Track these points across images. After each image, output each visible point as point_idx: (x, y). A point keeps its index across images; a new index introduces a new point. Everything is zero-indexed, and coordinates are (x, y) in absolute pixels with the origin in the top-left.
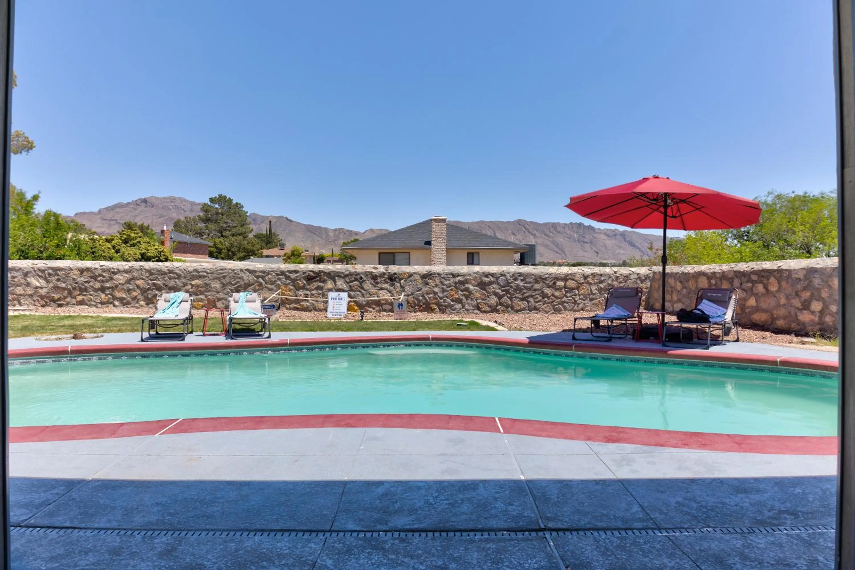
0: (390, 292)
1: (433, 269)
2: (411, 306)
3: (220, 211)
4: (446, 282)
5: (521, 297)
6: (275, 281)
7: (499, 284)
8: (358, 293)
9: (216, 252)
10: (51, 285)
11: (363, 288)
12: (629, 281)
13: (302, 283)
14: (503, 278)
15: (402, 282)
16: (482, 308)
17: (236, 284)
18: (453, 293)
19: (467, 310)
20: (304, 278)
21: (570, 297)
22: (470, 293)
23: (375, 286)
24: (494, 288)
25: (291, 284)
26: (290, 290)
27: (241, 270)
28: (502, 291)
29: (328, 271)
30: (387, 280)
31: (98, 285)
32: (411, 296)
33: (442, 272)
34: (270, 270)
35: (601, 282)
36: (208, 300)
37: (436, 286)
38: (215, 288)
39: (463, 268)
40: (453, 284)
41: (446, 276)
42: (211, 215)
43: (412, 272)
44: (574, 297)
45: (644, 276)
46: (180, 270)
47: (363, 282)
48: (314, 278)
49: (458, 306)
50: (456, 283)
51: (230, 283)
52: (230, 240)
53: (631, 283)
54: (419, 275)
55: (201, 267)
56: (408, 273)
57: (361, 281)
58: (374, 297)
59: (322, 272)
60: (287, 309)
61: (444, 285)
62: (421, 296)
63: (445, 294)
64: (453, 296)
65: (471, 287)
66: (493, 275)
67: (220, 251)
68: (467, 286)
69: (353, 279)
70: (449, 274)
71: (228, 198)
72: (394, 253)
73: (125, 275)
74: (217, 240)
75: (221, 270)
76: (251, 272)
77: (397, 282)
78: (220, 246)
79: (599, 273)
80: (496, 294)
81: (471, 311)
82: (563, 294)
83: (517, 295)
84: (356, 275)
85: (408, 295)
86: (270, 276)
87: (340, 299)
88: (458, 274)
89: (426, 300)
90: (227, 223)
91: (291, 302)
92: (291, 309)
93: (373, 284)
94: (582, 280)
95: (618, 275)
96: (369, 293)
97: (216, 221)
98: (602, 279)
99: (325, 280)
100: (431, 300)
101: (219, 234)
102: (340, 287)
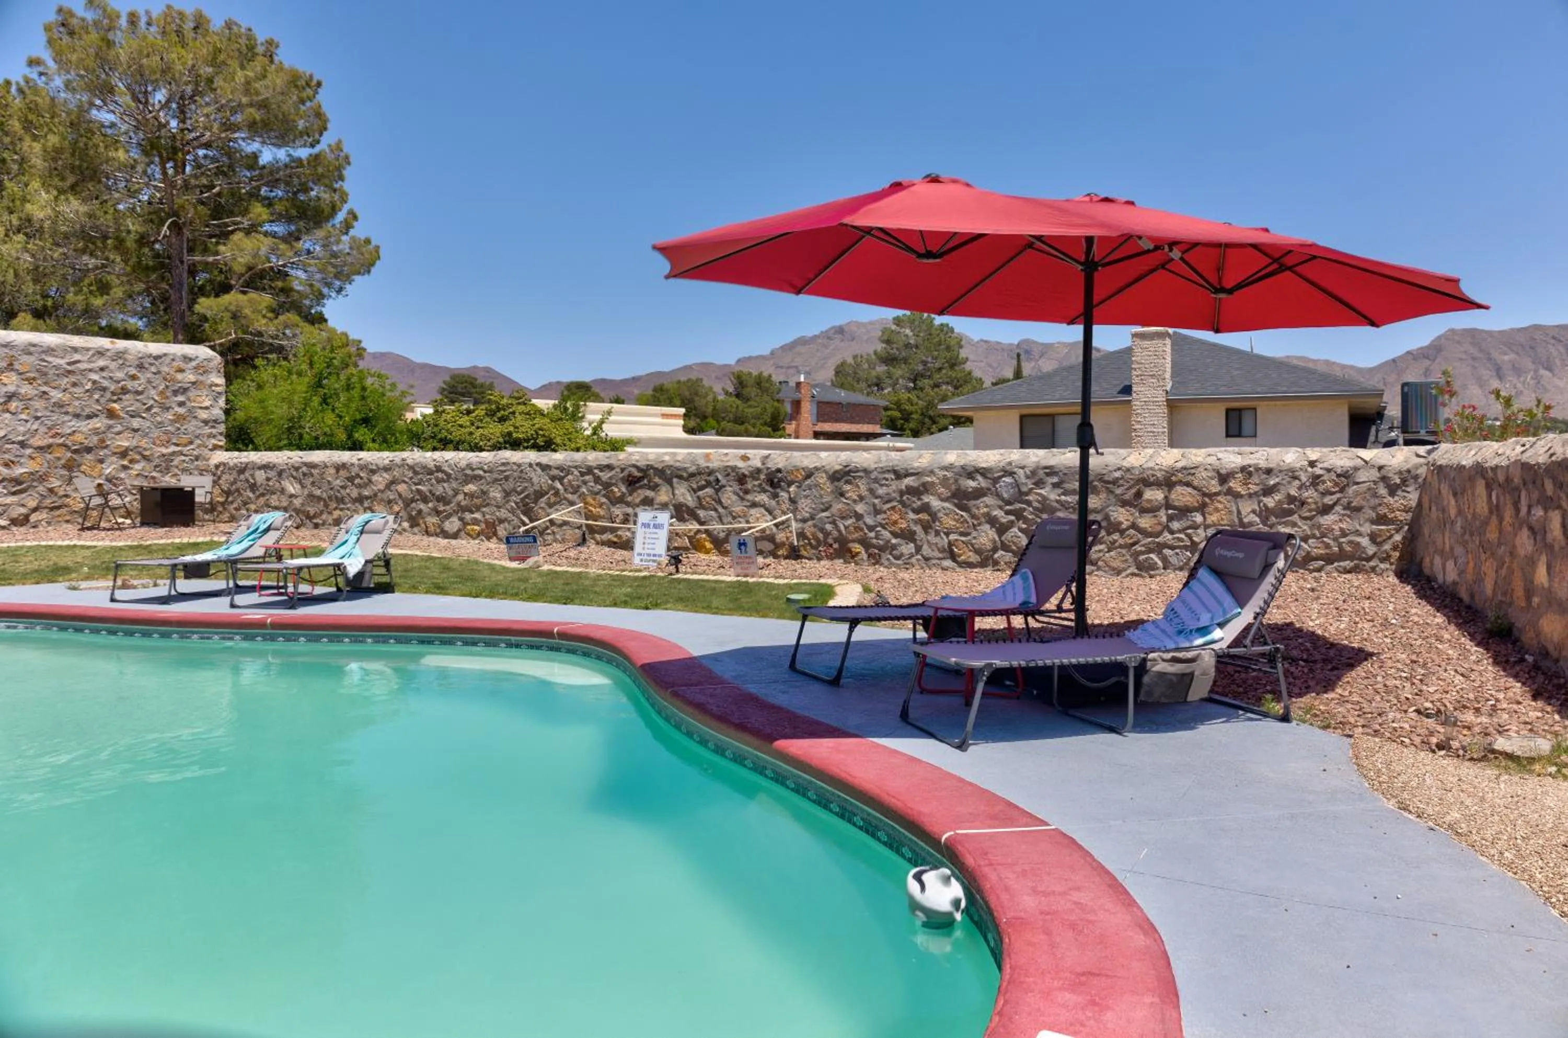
0: (770, 512)
1: (855, 460)
2: (810, 544)
4: (881, 491)
6: (579, 487)
7: (998, 496)
8: (712, 513)
10: (306, 492)
11: (719, 502)
12: (1352, 490)
13: (620, 490)
14: (1008, 480)
15: (792, 489)
16: (960, 556)
17: (522, 492)
18: (895, 517)
19: (927, 559)
20: (622, 479)
21: (1180, 531)
22: (934, 516)
23: (742, 499)
24: (987, 506)
25: (603, 492)
26: (601, 505)
27: (531, 465)
28: (1008, 513)
29: (660, 466)
30: (764, 485)
31: (355, 493)
32: (810, 523)
33: (873, 466)
34: (571, 464)
35: (1268, 491)
36: (486, 522)
37: (861, 498)
38: (495, 498)
39: (920, 456)
40: (897, 496)
41: (881, 476)
42: (897, 350)
43: (812, 466)
44: (1189, 531)
45: (1400, 473)
46: (450, 466)
47: (720, 489)
48: (640, 479)
49: (908, 549)
50: (902, 493)
51: (514, 490)
52: (927, 395)
53: (1357, 494)
54: (826, 472)
55: (477, 459)
56: (803, 469)
57: (718, 488)
58: (740, 522)
59: (652, 466)
60: (598, 543)
61: (876, 498)
62: (830, 523)
63: (880, 518)
64: (895, 523)
65: (935, 503)
66: (984, 472)
68: (926, 499)
69: (703, 483)
70: (889, 471)
71: (925, 315)
72: (1052, 416)
73: (385, 475)
74: (905, 396)
75: (503, 464)
76: (545, 468)
77: (783, 490)
78: (907, 408)
79: (1263, 464)
80: (992, 521)
81: (934, 562)
82: (1159, 524)
84: (710, 474)
85: (804, 521)
86: (570, 477)
87: (655, 526)
88: (907, 470)
89: (839, 531)
90: (925, 363)
91: (604, 530)
92: (603, 543)
93: (738, 495)
94: (1214, 486)
95: (1318, 471)
96: (731, 513)
97: (905, 361)
98: (1272, 483)
99: (657, 485)
100: (850, 533)
101: (912, 385)
102: (681, 499)
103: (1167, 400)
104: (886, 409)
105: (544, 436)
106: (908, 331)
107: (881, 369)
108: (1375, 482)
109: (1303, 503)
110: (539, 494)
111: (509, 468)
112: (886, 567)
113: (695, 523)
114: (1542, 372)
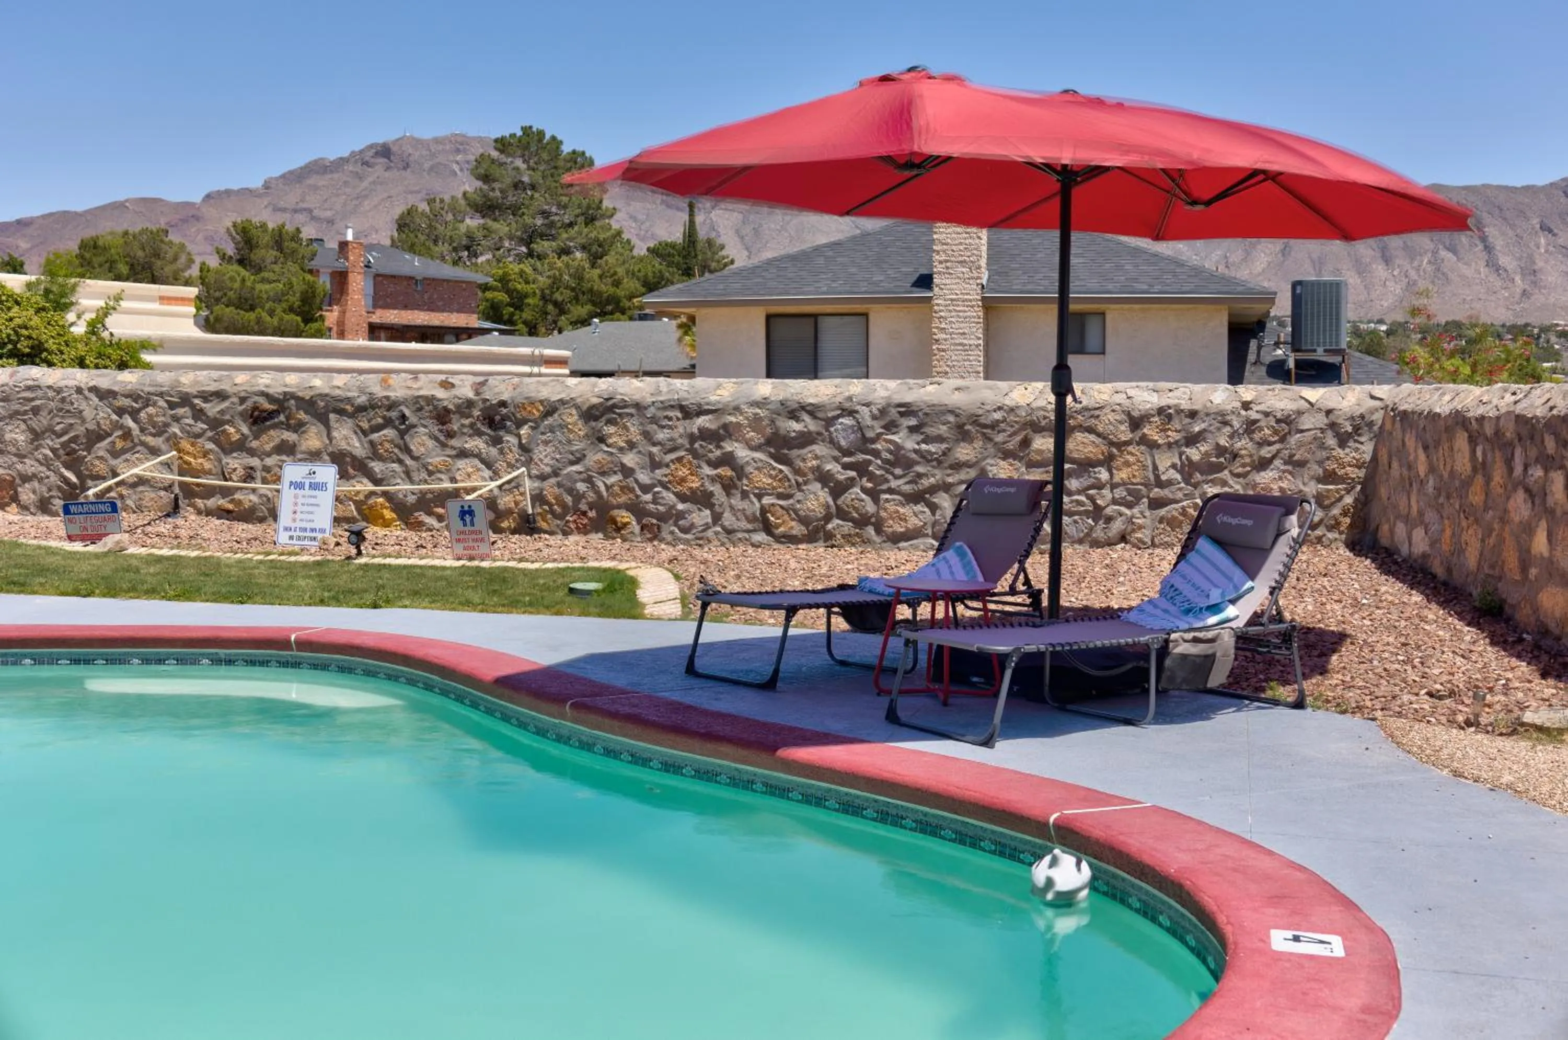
0: (488, 465)
1: (621, 390)
2: (552, 512)
3: (526, 179)
4: (661, 435)
5: (907, 488)
6: (167, 425)
7: (833, 442)
8: (396, 466)
9: (510, 305)
11: (408, 451)
12: (1294, 439)
13: (238, 431)
14: (847, 421)
15: (524, 431)
16: (778, 526)
17: (64, 432)
18: (683, 472)
19: (729, 532)
20: (241, 414)
21: (1079, 492)
22: (740, 471)
23: (444, 445)
24: (817, 457)
25: (210, 434)
26: (205, 454)
27: (79, 390)
28: (846, 467)
29: (307, 395)
30: (479, 425)
32: (553, 480)
33: (650, 400)
34: (151, 389)
35: (1192, 440)
37: (631, 445)
38: (14, 443)
39: (719, 386)
40: (685, 442)
41: (660, 414)
42: (502, 191)
43: (553, 398)
44: (1091, 492)
45: (1352, 418)
47: (407, 430)
48: (271, 415)
49: (702, 517)
50: (692, 438)
51: (50, 430)
52: (552, 266)
53: (1300, 445)
54: (577, 407)
56: (541, 402)
57: (404, 426)
58: (441, 479)
59: (293, 396)
60: (199, 512)
61: (654, 444)
62: (583, 481)
63: (659, 473)
64: (683, 480)
65: (742, 453)
66: (813, 411)
67: (518, 301)
68: (728, 446)
69: (380, 420)
70: (672, 407)
71: (548, 137)
72: (815, 316)
74: (515, 268)
75: (29, 388)
76: (105, 395)
77: (509, 432)
78: (519, 287)
79: (1185, 405)
80: (824, 478)
81: (740, 535)
83: (894, 484)
84: (390, 408)
85: (543, 477)
86: (151, 410)
87: (314, 486)
88: (699, 405)
89: (598, 493)
90: (545, 214)
91: (210, 492)
92: (209, 513)
93: (437, 439)
94: (1124, 434)
95: (1253, 415)
96: (425, 466)
97: (515, 210)
98: (1197, 429)
99: (301, 424)
100: (615, 495)
101: (524, 249)
102: (343, 445)
103: (984, 299)
104: (485, 288)
105: (29, 337)
106: (519, 163)
107: (473, 222)
108: (1322, 431)
109: (1235, 456)
110: (94, 437)
111: (39, 393)
112: (668, 543)
113: (365, 481)
114: (1443, 253)
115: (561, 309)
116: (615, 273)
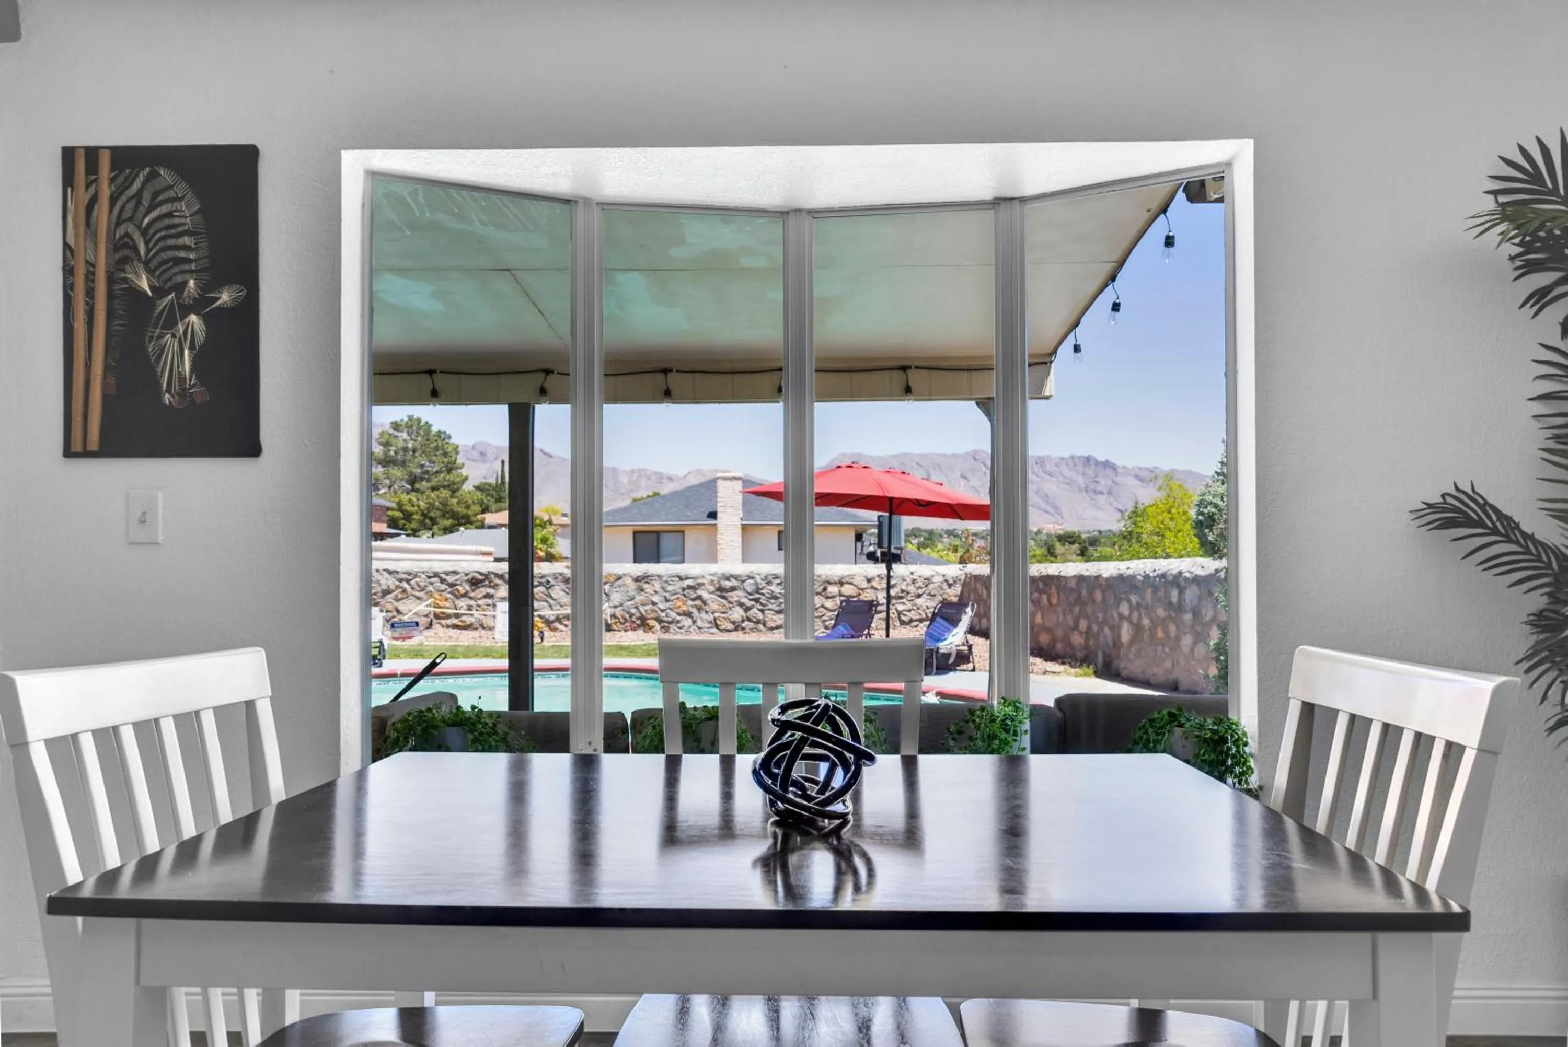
2: (619, 622)
3: (410, 446)
4: (670, 588)
5: (777, 608)
6: (426, 586)
7: (745, 590)
8: (544, 604)
9: (403, 519)
11: (551, 597)
12: (931, 586)
13: (464, 589)
14: (751, 581)
15: (607, 587)
16: (721, 626)
18: (680, 603)
19: (700, 628)
20: (467, 581)
22: (705, 603)
24: (738, 596)
26: (447, 600)
28: (751, 600)
29: (500, 572)
32: (620, 608)
33: (663, 576)
34: (418, 570)
37: (656, 593)
40: (680, 591)
41: (669, 579)
42: (395, 452)
43: (621, 573)
45: (953, 578)
47: (549, 588)
48: (482, 581)
49: (687, 622)
50: (684, 589)
52: (428, 497)
53: (934, 588)
54: (631, 577)
56: (615, 575)
57: (548, 586)
58: (566, 609)
59: (493, 573)
60: (443, 626)
61: (666, 591)
62: (634, 608)
63: (668, 604)
64: (679, 607)
65: (706, 595)
66: (736, 577)
67: (408, 516)
68: (699, 592)
69: (537, 583)
70: (674, 576)
72: (658, 533)
74: (405, 497)
76: (391, 573)
78: (408, 508)
80: (741, 605)
81: (705, 630)
82: (836, 605)
83: (771, 607)
85: (615, 607)
86: (417, 579)
88: (686, 576)
89: (641, 613)
90: (422, 466)
91: (448, 617)
92: (448, 627)
93: (564, 591)
94: (865, 585)
95: (914, 577)
96: (559, 604)
97: (403, 464)
99: (497, 585)
100: (648, 614)
101: (409, 487)
103: (742, 524)
108: (942, 583)
109: (908, 593)
110: (385, 592)
115: (434, 521)
116: (467, 502)
